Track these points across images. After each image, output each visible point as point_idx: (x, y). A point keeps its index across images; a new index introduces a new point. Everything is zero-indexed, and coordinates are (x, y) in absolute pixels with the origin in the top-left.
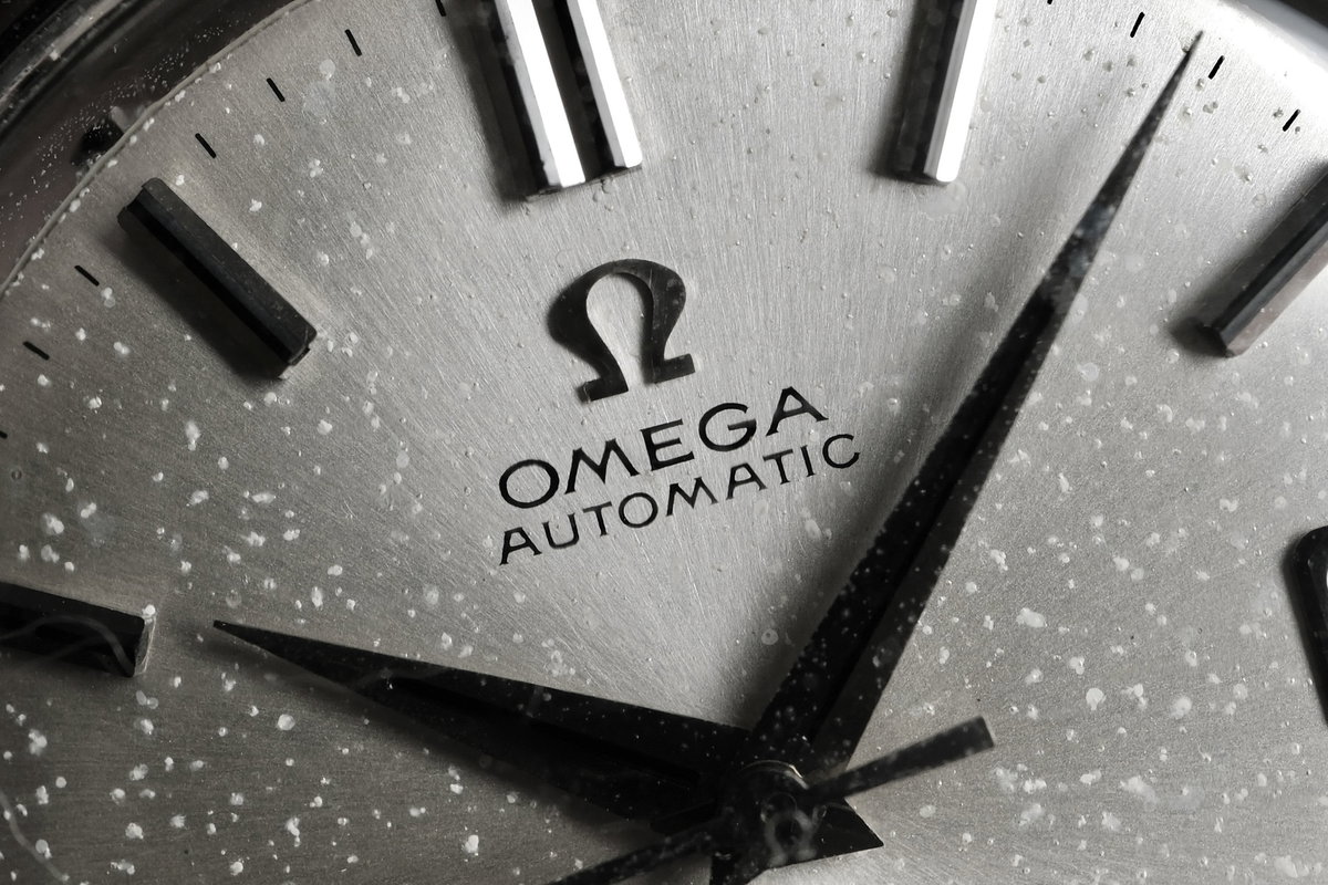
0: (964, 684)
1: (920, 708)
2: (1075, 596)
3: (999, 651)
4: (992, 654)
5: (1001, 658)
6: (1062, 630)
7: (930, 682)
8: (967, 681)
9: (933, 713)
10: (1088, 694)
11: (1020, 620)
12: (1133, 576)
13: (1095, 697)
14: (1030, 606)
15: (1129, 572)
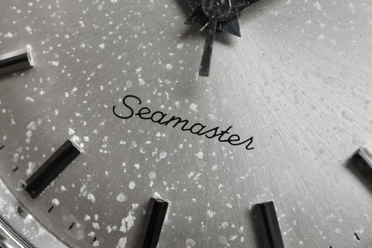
0: (289, 13)
1: (274, 12)
2: (333, 7)
3: (304, 9)
4: (302, 9)
5: (303, 12)
6: (324, 14)
7: (281, 7)
8: (291, 12)
9: (276, 15)
10: (320, 35)
11: (315, 5)
12: (352, 11)
13: (322, 37)
14: (320, 3)
15: (352, 9)
